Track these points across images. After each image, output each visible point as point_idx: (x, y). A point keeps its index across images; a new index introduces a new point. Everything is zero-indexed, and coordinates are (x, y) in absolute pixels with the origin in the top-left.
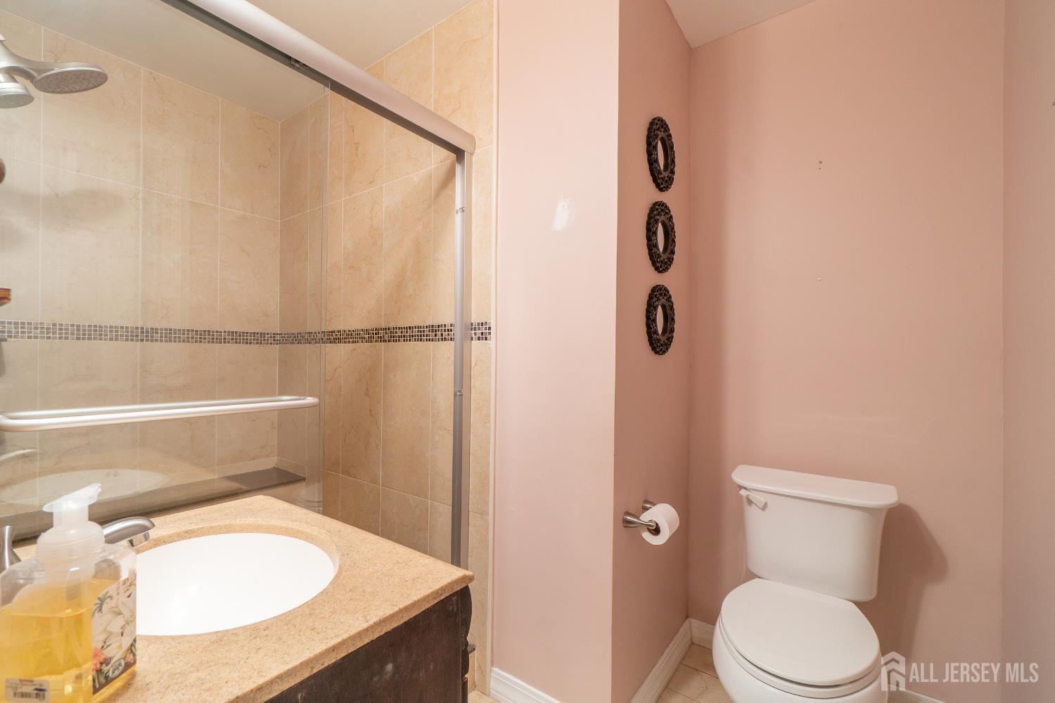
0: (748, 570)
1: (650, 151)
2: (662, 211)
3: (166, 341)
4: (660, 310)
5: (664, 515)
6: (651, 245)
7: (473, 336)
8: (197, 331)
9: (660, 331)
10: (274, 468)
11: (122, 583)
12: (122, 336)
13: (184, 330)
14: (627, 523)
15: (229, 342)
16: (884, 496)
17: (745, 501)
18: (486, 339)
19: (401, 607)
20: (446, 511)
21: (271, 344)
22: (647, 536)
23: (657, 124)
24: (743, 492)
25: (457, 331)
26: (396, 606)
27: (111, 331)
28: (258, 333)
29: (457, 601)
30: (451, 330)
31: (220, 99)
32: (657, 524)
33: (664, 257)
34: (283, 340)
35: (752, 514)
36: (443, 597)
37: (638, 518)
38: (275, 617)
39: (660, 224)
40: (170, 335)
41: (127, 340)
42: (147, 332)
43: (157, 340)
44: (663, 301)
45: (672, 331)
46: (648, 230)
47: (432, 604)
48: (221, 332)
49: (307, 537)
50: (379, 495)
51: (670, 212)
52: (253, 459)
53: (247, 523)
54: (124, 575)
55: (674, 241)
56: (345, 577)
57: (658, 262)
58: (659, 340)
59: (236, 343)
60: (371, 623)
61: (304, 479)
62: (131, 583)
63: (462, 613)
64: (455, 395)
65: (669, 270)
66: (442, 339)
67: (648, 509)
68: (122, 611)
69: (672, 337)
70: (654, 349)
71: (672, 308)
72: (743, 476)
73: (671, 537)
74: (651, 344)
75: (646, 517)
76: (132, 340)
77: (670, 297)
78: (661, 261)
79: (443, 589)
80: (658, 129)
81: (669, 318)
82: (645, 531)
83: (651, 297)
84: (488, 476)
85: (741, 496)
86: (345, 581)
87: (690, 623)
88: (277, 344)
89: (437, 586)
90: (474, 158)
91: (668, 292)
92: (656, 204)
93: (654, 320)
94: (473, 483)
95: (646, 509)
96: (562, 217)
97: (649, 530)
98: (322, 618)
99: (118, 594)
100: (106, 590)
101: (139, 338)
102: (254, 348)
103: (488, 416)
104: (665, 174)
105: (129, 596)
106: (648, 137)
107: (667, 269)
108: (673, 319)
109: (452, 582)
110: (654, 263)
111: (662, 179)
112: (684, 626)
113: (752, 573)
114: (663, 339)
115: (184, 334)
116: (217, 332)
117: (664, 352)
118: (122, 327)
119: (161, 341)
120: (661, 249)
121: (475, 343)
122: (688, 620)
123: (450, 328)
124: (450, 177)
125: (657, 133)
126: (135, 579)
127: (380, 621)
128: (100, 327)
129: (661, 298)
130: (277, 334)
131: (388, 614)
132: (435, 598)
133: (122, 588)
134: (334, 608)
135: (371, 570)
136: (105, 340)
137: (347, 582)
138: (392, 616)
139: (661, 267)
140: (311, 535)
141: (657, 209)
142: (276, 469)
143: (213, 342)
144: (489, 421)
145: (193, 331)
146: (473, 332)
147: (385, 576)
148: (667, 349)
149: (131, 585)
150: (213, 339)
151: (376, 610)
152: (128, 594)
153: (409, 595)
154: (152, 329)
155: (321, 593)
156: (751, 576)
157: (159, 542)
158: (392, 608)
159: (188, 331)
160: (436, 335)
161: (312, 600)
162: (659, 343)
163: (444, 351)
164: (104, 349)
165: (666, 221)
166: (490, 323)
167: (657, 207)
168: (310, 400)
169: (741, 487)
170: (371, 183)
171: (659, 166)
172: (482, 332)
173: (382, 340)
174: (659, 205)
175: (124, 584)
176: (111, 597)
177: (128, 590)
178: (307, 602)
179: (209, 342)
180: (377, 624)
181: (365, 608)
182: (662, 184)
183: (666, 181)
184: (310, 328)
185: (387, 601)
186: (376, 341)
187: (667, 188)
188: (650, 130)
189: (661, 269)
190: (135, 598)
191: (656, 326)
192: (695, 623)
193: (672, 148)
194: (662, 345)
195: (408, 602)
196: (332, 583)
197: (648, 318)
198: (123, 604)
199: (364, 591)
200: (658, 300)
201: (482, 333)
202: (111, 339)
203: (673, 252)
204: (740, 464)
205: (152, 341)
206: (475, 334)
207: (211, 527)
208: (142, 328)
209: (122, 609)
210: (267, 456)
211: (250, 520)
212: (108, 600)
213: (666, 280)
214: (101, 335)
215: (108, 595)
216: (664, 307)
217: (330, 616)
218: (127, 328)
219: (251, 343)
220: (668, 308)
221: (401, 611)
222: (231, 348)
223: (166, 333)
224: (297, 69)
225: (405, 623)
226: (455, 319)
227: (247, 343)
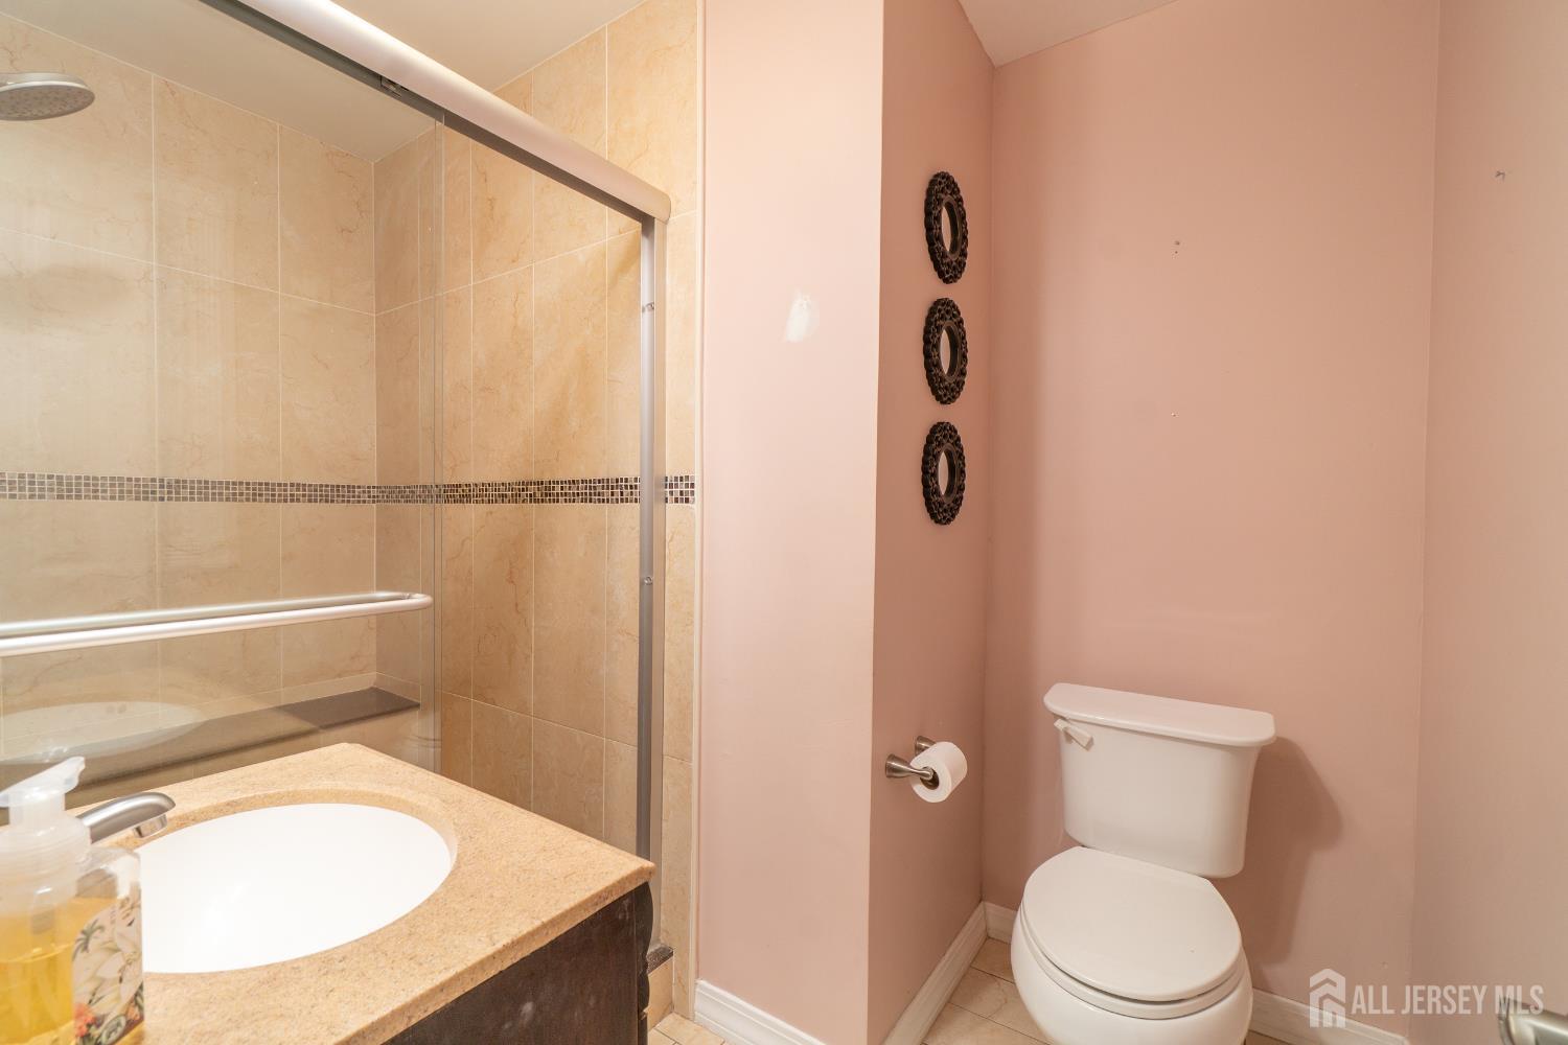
0: (1066, 835)
1: (931, 225)
2: (948, 312)
3: (200, 499)
4: (943, 458)
5: (945, 759)
6: (931, 364)
7: (668, 496)
8: (248, 484)
9: (943, 490)
10: (372, 688)
11: (118, 905)
12: (130, 492)
13: (228, 483)
14: (892, 771)
15: (298, 500)
16: (1255, 728)
17: (1063, 737)
18: (687, 501)
19: (545, 920)
20: (628, 754)
21: (364, 502)
22: (921, 790)
23: (940, 183)
24: (1060, 724)
25: (645, 489)
26: (538, 918)
27: (112, 485)
28: (343, 487)
29: (630, 906)
30: (636, 486)
31: (278, 125)
32: (935, 773)
33: (950, 381)
34: (383, 496)
35: (1073, 756)
36: (608, 902)
37: (908, 764)
38: (356, 941)
39: (944, 332)
40: (206, 491)
41: (137, 499)
42: (170, 486)
43: (185, 499)
44: (948, 445)
45: (961, 489)
46: (927, 341)
47: (592, 912)
48: (286, 485)
49: (412, 809)
50: (530, 730)
51: (959, 313)
52: (340, 676)
53: (321, 787)
54: (123, 892)
55: (964, 357)
56: (464, 874)
57: (940, 388)
58: (941, 504)
59: (310, 501)
60: (499, 946)
61: (417, 706)
62: (133, 904)
63: (637, 922)
64: (642, 584)
65: (958, 400)
66: (622, 500)
67: (923, 750)
68: (120, 947)
69: (962, 498)
70: (933, 516)
71: (961, 456)
72: (1060, 700)
73: (953, 792)
74: (930, 509)
75: (919, 763)
76: (146, 499)
77: (959, 439)
78: (944, 387)
79: (608, 890)
80: (942, 191)
81: (957, 471)
82: (918, 783)
83: (929, 440)
84: (690, 703)
85: (1057, 730)
86: (463, 881)
87: (985, 909)
88: (374, 502)
89: (599, 887)
90: (670, 229)
91: (956, 432)
92: (937, 303)
93: (935, 475)
94: (669, 712)
95: (920, 750)
96: (799, 322)
97: (923, 781)
98: (427, 940)
99: (113, 922)
100: (95, 918)
101: (158, 495)
102: (337, 508)
103: (691, 614)
104: (953, 258)
105: (130, 924)
106: (928, 203)
107: (954, 398)
108: (963, 472)
109: (622, 879)
110: (934, 391)
111: (948, 266)
112: (976, 913)
113: (1071, 838)
114: (947, 501)
115: (227, 488)
116: (279, 485)
117: (949, 521)
118: (129, 479)
119: (192, 499)
120: (946, 371)
121: (671, 506)
122: (981, 905)
123: (634, 484)
124: (632, 257)
125: (942, 195)
126: (139, 898)
127: (513, 942)
128: (95, 478)
129: (944, 441)
130: (374, 487)
131: (525, 932)
132: (597, 904)
133: (119, 914)
134: (445, 924)
135: (504, 863)
136: (103, 498)
137: (466, 883)
138: (532, 935)
139: (945, 395)
140: (419, 806)
141: (940, 311)
142: (374, 691)
143: (273, 501)
144: (692, 622)
145: (241, 483)
146: (668, 490)
147: (525, 870)
148: (953, 516)
149: (132, 908)
150: (273, 495)
151: (508, 925)
152: (128, 920)
153: (557, 901)
154: (177, 481)
155: (429, 900)
156: (1070, 843)
157: (185, 821)
158: (532, 923)
159: (234, 483)
160: (612, 494)
161: (413, 911)
162: (941, 507)
163: (626, 517)
164: (101, 511)
165: (953, 327)
166: (693, 478)
167: (940, 307)
168: (419, 599)
169: (1057, 717)
170: (514, 261)
171: (943, 245)
172: (681, 490)
173: (533, 499)
174: (943, 305)
175: (122, 906)
176: (101, 928)
177: (128, 915)
178: (407, 915)
179: (267, 500)
180: (507, 948)
181: (492, 923)
182: (948, 273)
183: (954, 268)
184: (424, 478)
185: (524, 911)
186: (523, 501)
187: (955, 278)
188: (929, 192)
189: (945, 399)
190: (140, 925)
191: (937, 483)
192: (991, 908)
193: (964, 218)
194: (945, 511)
195: (555, 913)
196: (444, 884)
197: (925, 471)
198: (122, 936)
199: (492, 896)
200: (940, 444)
201: (681, 493)
202: (113, 498)
203: (963, 373)
204: (1057, 682)
205: (177, 499)
206: (671, 493)
207: (266, 796)
208: (162, 480)
209: (120, 944)
210: (361, 672)
211: (326, 784)
212: (97, 933)
213: (951, 414)
214: (96, 491)
215: (97, 925)
216: (949, 455)
217: (440, 937)
218: (137, 480)
219: (332, 501)
220: (955, 456)
221: (544, 926)
222: (302, 509)
223: (200, 488)
224: (393, 94)
225: (552, 943)
226: (642, 471)
227: (327, 501)
